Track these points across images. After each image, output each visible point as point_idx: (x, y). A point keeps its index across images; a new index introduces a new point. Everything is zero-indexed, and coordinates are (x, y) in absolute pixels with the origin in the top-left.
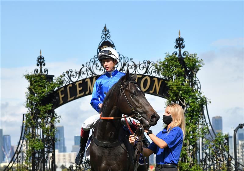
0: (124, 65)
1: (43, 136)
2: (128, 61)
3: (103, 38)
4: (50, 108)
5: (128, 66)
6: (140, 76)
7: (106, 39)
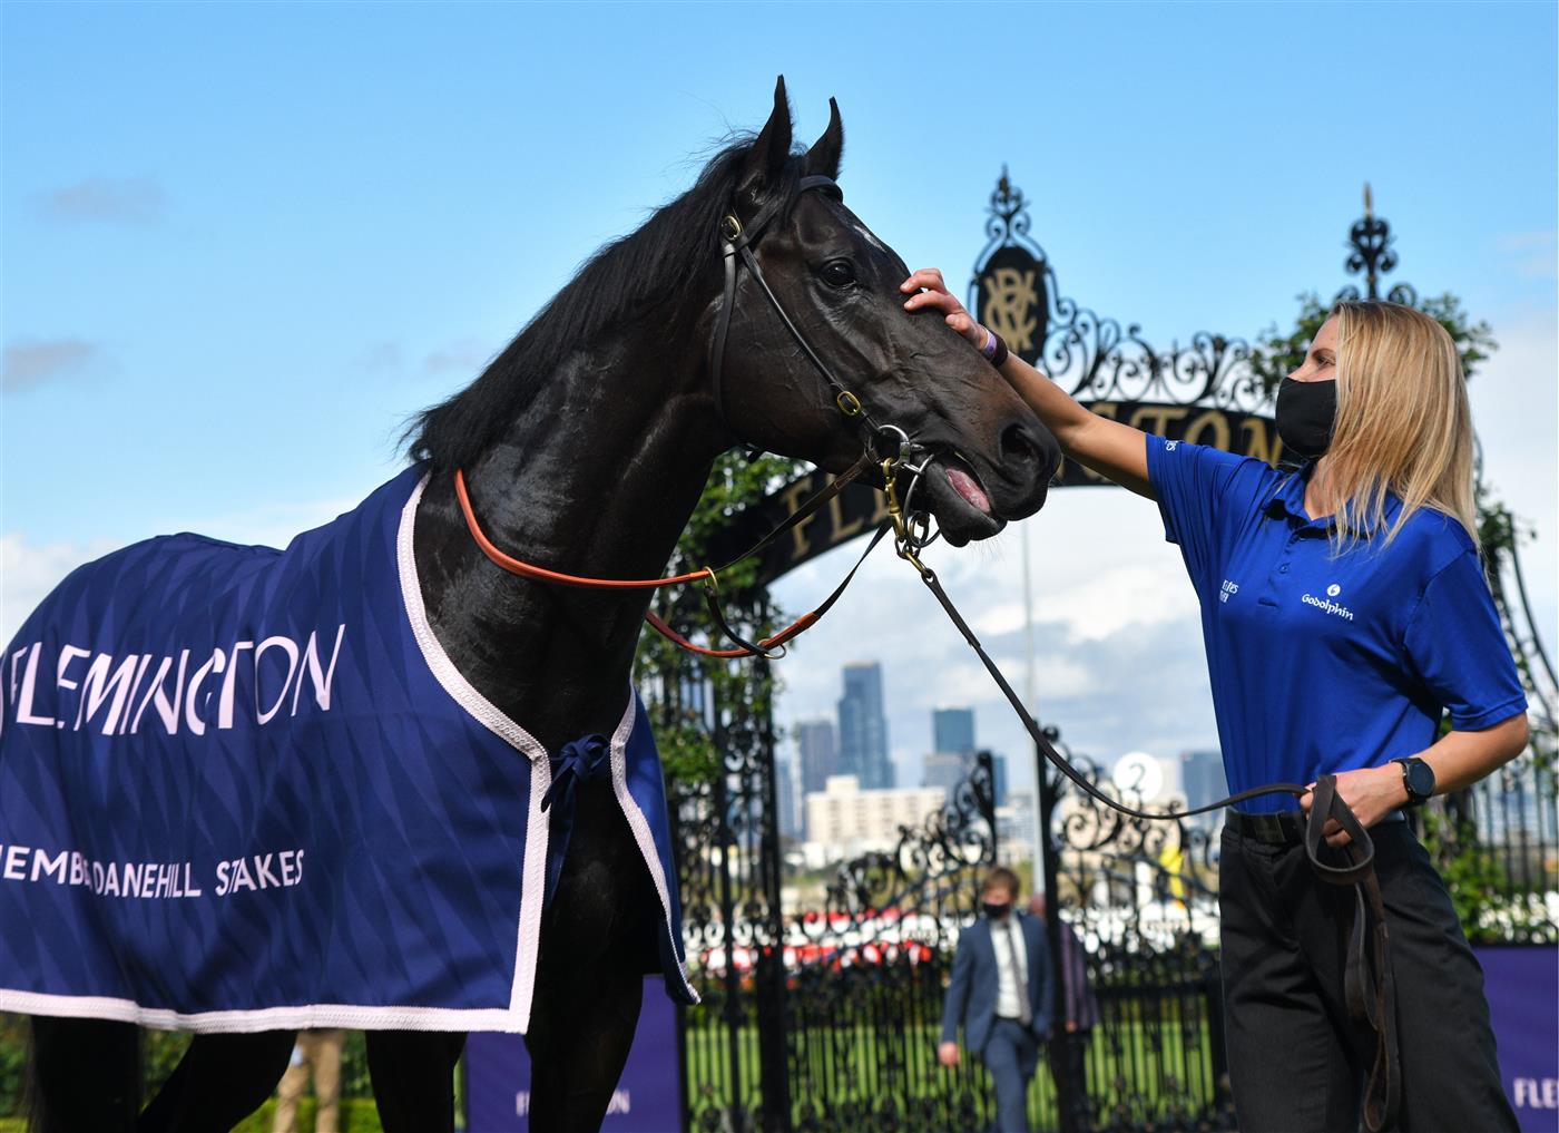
0: (1100, 358)
1: (718, 716)
2: (1118, 340)
3: (994, 234)
4: (749, 580)
5: (1120, 362)
6: (1180, 414)
7: (1008, 236)
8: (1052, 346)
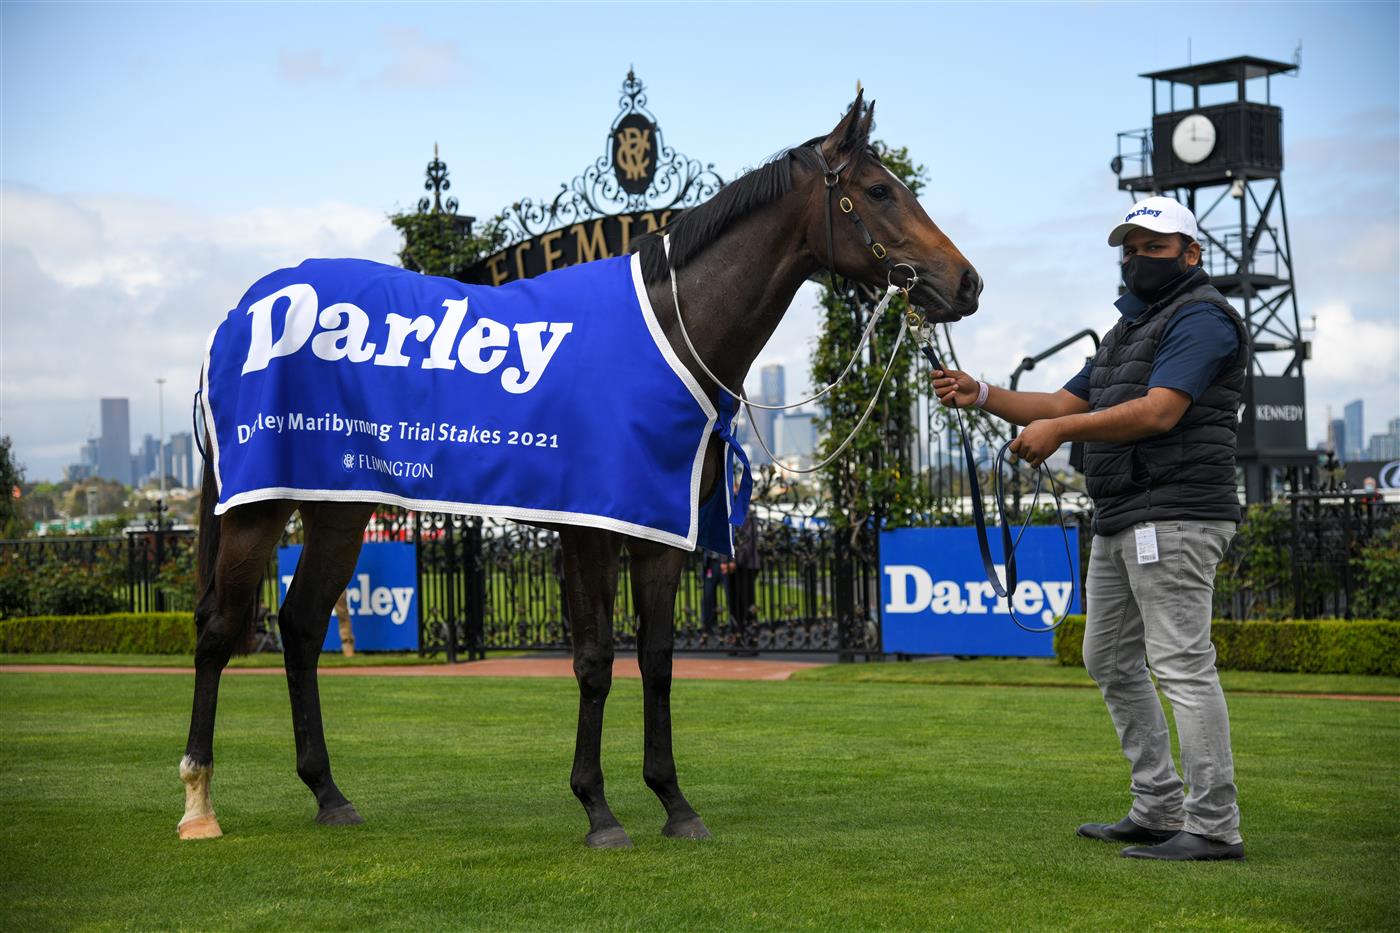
0: (689, 183)
2: (700, 173)
3: (624, 107)
5: (702, 186)
7: (633, 107)
8: (659, 176)
